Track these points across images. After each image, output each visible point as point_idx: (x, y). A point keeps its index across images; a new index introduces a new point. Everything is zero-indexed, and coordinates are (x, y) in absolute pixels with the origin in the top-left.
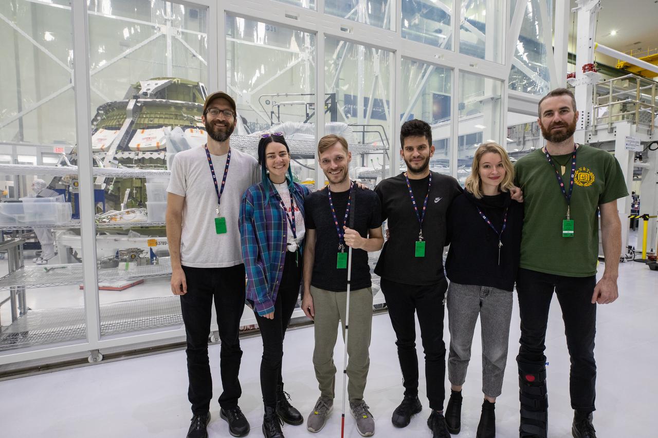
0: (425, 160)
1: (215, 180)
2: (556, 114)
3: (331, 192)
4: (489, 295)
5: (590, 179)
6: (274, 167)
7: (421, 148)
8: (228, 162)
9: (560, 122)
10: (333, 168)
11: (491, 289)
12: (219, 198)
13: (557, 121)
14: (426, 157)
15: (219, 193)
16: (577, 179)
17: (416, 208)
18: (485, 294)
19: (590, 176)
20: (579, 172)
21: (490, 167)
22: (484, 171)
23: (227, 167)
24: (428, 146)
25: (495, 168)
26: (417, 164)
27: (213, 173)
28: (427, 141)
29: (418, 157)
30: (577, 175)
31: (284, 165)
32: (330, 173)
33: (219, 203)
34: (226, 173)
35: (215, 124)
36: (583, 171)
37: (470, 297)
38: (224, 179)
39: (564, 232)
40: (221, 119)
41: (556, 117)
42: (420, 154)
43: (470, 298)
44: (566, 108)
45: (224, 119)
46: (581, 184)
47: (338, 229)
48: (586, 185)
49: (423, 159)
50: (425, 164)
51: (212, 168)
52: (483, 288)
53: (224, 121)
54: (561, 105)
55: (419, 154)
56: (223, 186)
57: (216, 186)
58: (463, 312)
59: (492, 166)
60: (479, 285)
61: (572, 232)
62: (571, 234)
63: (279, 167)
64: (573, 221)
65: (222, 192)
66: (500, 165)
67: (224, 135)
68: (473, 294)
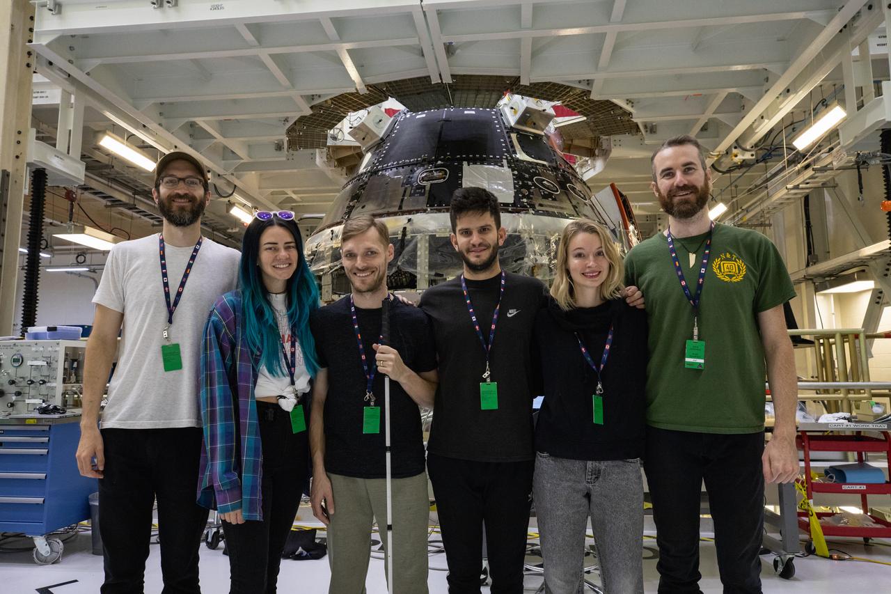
0: (491, 250)
1: (166, 285)
2: (679, 174)
3: (356, 308)
4: (600, 479)
5: (739, 270)
6: (274, 266)
7: (483, 230)
8: (193, 258)
9: (685, 185)
10: (360, 268)
11: (603, 465)
12: (171, 313)
13: (681, 185)
14: (492, 245)
15: (171, 306)
16: (720, 271)
17: (477, 327)
18: (594, 476)
19: (738, 266)
20: (721, 261)
21: (584, 256)
22: (574, 263)
23: (189, 266)
24: (494, 227)
25: (591, 257)
26: (478, 257)
27: (165, 275)
28: (493, 219)
29: (480, 245)
30: (720, 264)
31: (290, 264)
32: (355, 274)
33: (170, 321)
34: (186, 276)
35: (174, 201)
36: (727, 259)
37: (570, 484)
38: (183, 284)
39: (687, 360)
40: (181, 192)
41: (679, 178)
42: (483, 239)
43: (570, 486)
44: (691, 163)
45: (187, 192)
46: (727, 279)
47: (366, 368)
48: (734, 279)
49: (488, 247)
50: (491, 256)
51: (164, 266)
52: (589, 464)
53: (186, 194)
54: (683, 160)
55: (481, 241)
56: (179, 294)
57: (167, 295)
58: (559, 513)
59: (588, 256)
60: (584, 460)
61: (702, 361)
62: (700, 364)
63: (282, 266)
64: (703, 343)
65: (176, 303)
66: (599, 254)
67: (187, 216)
68: (573, 477)
